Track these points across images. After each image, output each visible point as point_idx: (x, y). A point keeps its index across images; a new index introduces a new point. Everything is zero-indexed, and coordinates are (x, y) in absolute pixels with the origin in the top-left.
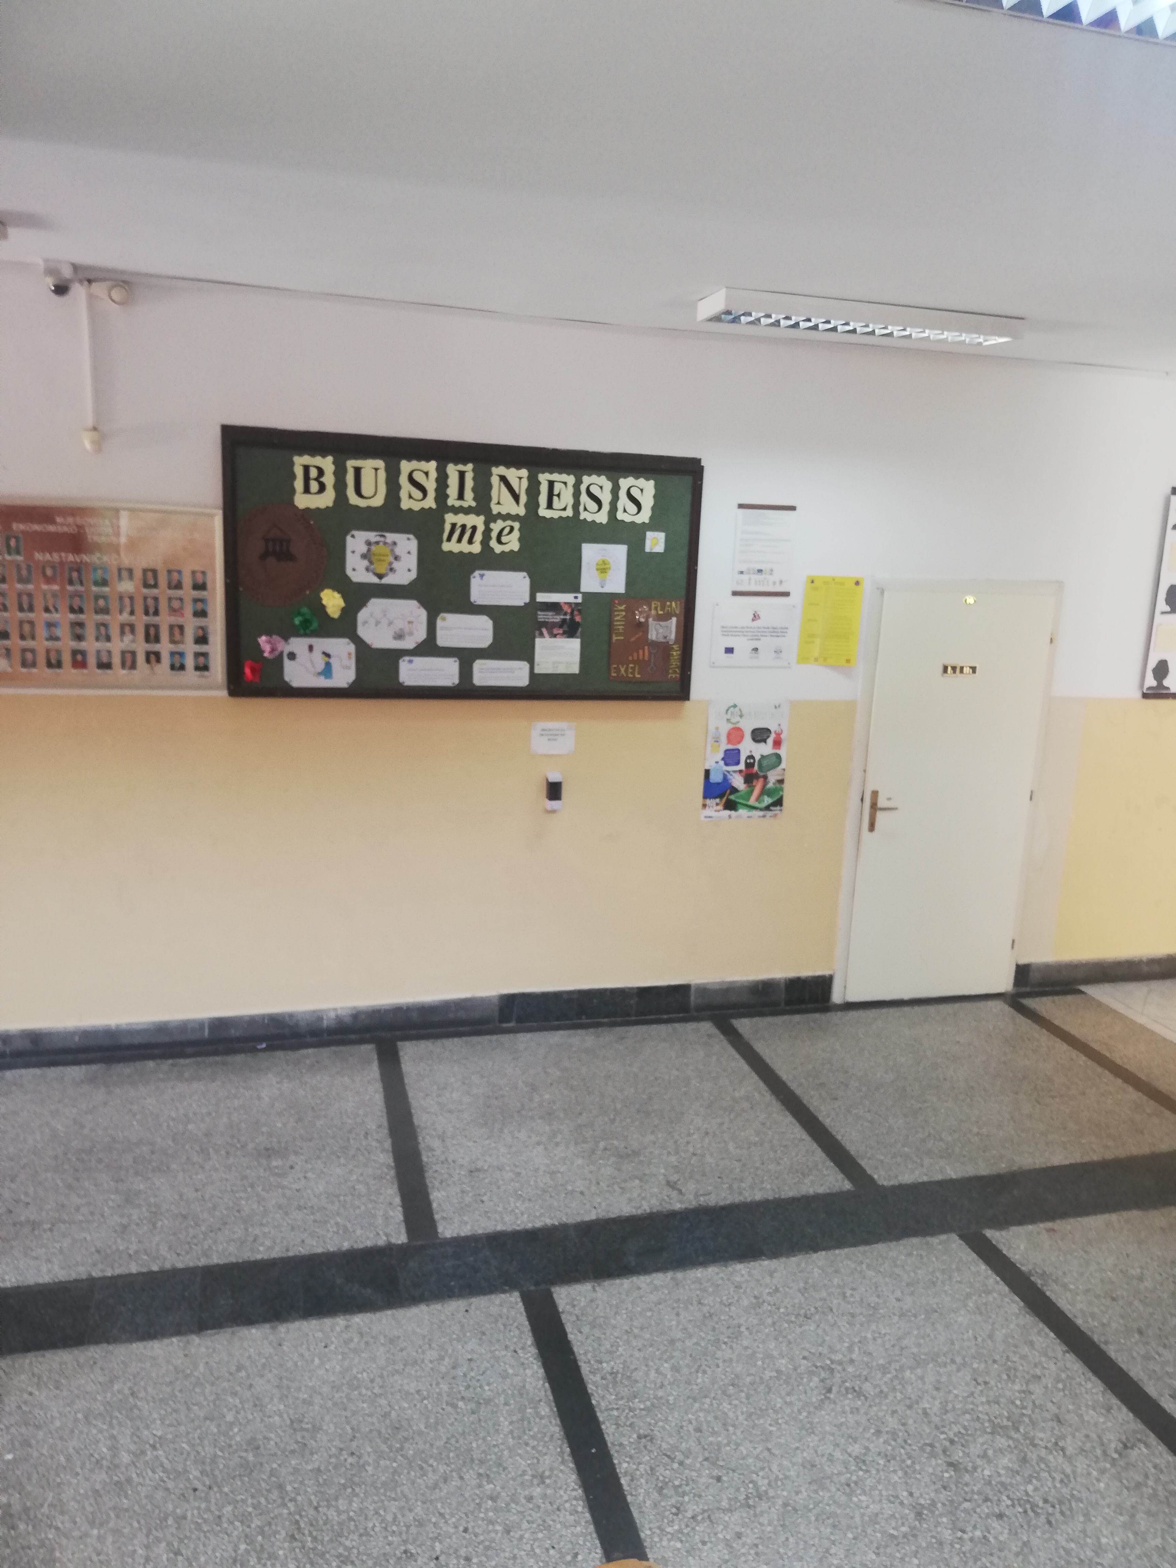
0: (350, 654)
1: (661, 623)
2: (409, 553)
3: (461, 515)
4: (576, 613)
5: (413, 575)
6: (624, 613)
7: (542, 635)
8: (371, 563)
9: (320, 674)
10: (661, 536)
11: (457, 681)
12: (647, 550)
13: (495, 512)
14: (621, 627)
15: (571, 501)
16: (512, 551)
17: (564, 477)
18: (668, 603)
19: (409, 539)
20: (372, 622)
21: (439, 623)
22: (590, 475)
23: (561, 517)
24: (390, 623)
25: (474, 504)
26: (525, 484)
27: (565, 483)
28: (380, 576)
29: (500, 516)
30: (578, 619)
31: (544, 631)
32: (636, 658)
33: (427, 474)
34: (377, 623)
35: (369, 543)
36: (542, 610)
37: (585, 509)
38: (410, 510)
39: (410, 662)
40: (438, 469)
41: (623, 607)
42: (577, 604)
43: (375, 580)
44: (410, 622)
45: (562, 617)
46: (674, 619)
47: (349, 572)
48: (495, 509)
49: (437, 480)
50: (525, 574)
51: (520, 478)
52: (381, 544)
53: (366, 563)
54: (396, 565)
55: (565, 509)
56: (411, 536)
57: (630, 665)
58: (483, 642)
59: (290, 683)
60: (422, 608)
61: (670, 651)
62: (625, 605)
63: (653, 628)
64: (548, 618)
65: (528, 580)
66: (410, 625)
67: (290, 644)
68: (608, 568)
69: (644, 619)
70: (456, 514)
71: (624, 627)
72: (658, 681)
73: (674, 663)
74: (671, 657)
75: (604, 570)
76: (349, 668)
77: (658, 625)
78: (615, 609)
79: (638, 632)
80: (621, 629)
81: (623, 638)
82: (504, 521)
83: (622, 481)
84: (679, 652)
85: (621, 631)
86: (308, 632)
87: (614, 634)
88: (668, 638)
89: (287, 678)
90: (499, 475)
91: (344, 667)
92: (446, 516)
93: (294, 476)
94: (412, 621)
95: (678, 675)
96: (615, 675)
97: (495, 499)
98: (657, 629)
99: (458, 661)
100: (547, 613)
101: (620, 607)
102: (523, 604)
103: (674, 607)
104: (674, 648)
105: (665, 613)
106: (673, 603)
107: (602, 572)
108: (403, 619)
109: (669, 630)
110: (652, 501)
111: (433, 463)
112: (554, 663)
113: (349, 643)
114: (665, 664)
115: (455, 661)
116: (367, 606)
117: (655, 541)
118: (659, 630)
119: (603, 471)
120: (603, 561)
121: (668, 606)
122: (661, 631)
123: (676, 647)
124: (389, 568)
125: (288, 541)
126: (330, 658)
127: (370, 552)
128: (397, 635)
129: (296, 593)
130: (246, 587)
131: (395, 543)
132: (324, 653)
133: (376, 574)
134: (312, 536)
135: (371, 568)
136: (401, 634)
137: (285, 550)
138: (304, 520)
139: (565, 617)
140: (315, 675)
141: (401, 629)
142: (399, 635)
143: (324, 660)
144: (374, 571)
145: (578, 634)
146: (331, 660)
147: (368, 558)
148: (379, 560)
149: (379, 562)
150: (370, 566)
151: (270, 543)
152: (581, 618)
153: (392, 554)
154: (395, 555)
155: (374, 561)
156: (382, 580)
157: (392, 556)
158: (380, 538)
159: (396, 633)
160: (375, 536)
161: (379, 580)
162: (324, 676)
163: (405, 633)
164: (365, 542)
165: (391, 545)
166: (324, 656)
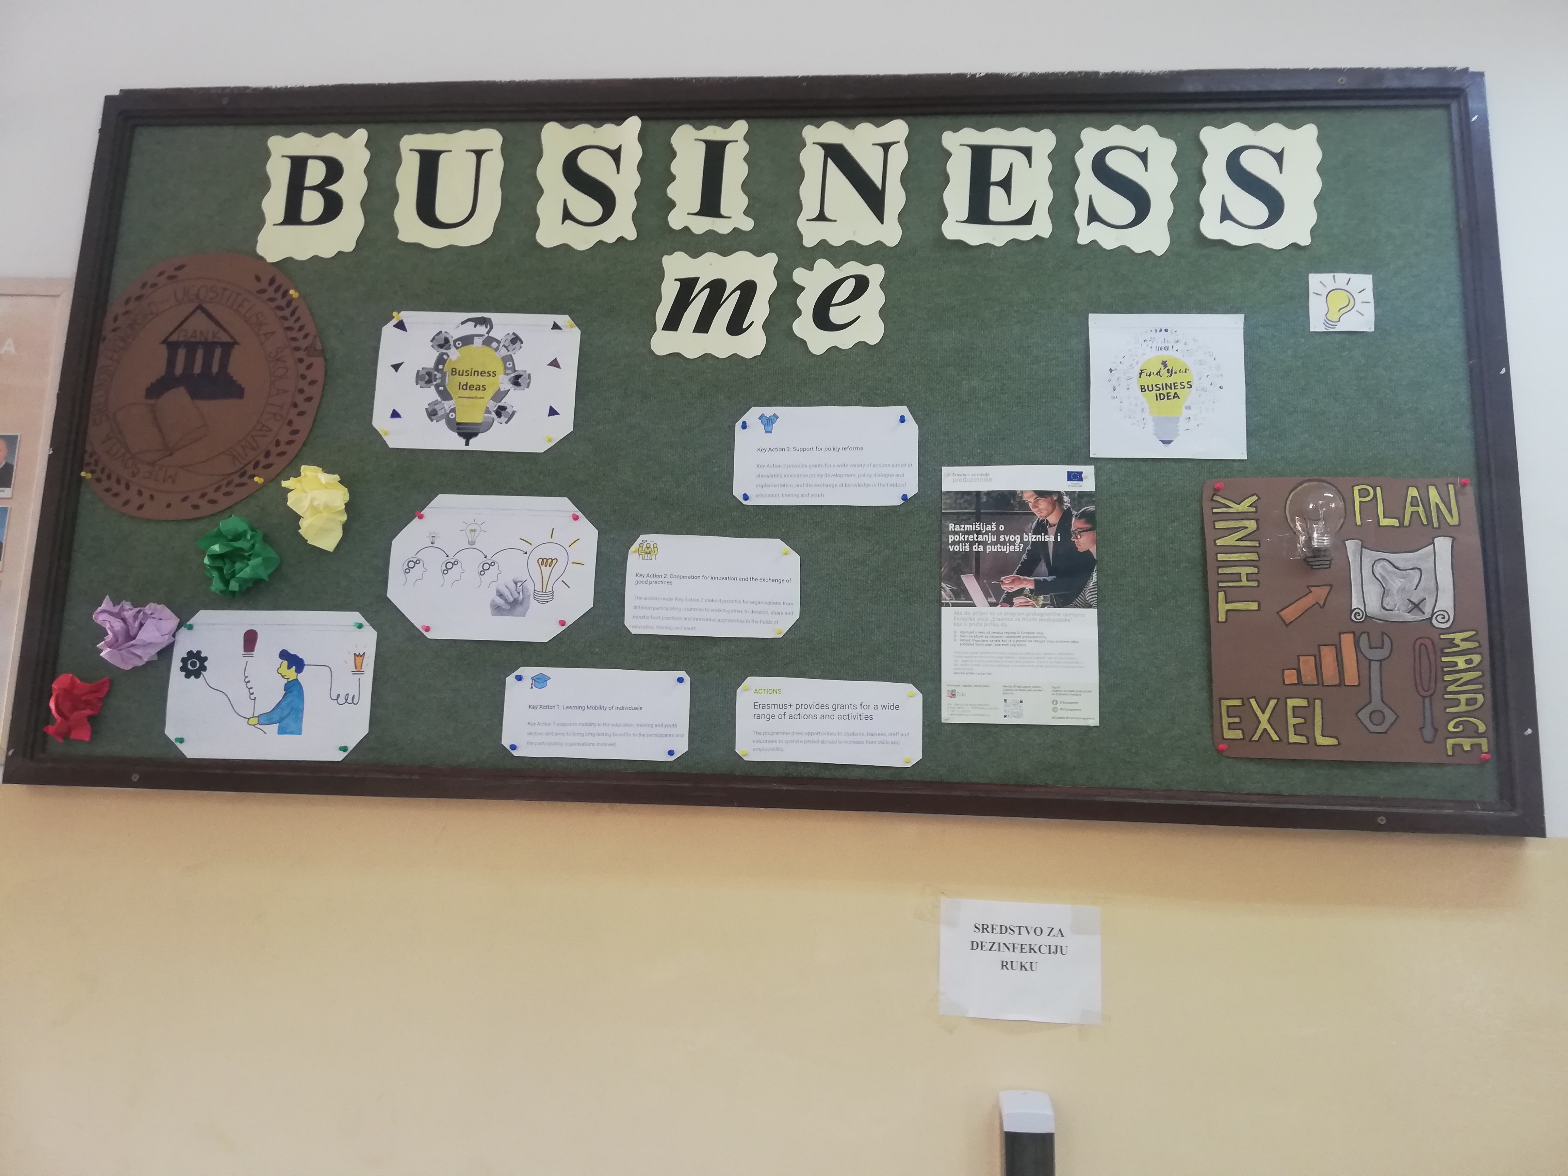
0: (359, 657)
1: (1395, 557)
2: (555, 364)
3: (710, 257)
4: (1076, 524)
5: (564, 425)
6: (1252, 525)
7: (962, 596)
8: (445, 395)
9: (266, 719)
10: (1363, 283)
11: (682, 747)
12: (1316, 325)
13: (809, 241)
14: (1244, 571)
15: (1045, 196)
16: (861, 345)
17: (1022, 136)
18: (1413, 492)
19: (556, 327)
20: (434, 560)
21: (635, 563)
22: (1104, 127)
23: (1015, 242)
24: (487, 565)
25: (747, 224)
26: (899, 157)
27: (1027, 152)
29: (824, 249)
30: (1084, 543)
31: (970, 583)
32: (1309, 676)
33: (616, 155)
34: (449, 565)
35: (442, 343)
36: (959, 519)
37: (1093, 216)
38: (565, 249)
39: (540, 681)
40: (642, 138)
41: (1244, 507)
42: (1079, 498)
43: (456, 443)
44: (544, 562)
45: (1030, 538)
46: (1443, 545)
47: (380, 421)
48: (811, 234)
49: (641, 167)
50: (904, 410)
51: (886, 147)
52: (478, 341)
53: (431, 394)
54: (514, 399)
55: (1027, 219)
56: (564, 320)
57: (1291, 703)
58: (769, 622)
59: (178, 745)
60: (584, 521)
61: (1438, 654)
62: (1255, 498)
63: (1367, 572)
64: (984, 544)
65: (912, 429)
66: (546, 570)
67: (190, 627)
68: (1185, 384)
69: (1326, 541)
70: (695, 253)
71: (1255, 570)
72: (1408, 765)
73: (1463, 698)
74: (1447, 678)
75: (1169, 390)
76: (353, 700)
77: (1386, 563)
78: (1215, 511)
79: (1308, 587)
80: (1244, 578)
81: (1254, 606)
82: (837, 264)
83: (1209, 135)
84: (1477, 658)
85: (1244, 582)
86: (234, 586)
87: (1221, 595)
88: (1428, 610)
89: (171, 732)
90: (823, 146)
91: (337, 700)
92: (666, 260)
93: (264, 185)
94: (552, 560)
95: (1484, 742)
96: (1238, 734)
97: (810, 208)
98: (1383, 577)
99: (687, 679)
100: (978, 526)
101: (1235, 508)
102: (898, 502)
103: (1437, 505)
104: (1457, 641)
105: (1406, 523)
106: (1433, 491)
107: (1159, 397)
108: (526, 553)
109: (1427, 582)
110: (1315, 185)
111: (634, 124)
112: (1007, 689)
113: (360, 626)
114: (1427, 700)
115: (680, 680)
116: (421, 517)
117: (1340, 300)
118: (1389, 580)
119: (1146, 117)
120: (1164, 363)
121: (1415, 503)
122: (1399, 584)
123: (1463, 640)
124: (493, 406)
125: (228, 347)
126: (299, 670)
127: (444, 366)
128: (506, 600)
129: (228, 484)
130: (103, 470)
131: (516, 339)
132: (284, 655)
133: (458, 424)
134: (289, 329)
135: (444, 408)
136: (516, 595)
137: (215, 369)
138: (277, 290)
139: (1039, 538)
140: (251, 721)
141: (516, 583)
142: (511, 599)
143: (283, 676)
144: (452, 416)
145: (1089, 592)
146: (301, 677)
147: (435, 381)
148: (466, 387)
149: (467, 393)
150: (441, 402)
151: (182, 353)
152: (1097, 542)
153: (506, 368)
154: (515, 371)
155: (452, 389)
156: (472, 441)
157: (506, 374)
158: (475, 326)
159: (501, 595)
160: (463, 323)
161: (464, 441)
162: (278, 724)
163: (530, 596)
164: (434, 338)
165: (504, 346)
166: (285, 663)
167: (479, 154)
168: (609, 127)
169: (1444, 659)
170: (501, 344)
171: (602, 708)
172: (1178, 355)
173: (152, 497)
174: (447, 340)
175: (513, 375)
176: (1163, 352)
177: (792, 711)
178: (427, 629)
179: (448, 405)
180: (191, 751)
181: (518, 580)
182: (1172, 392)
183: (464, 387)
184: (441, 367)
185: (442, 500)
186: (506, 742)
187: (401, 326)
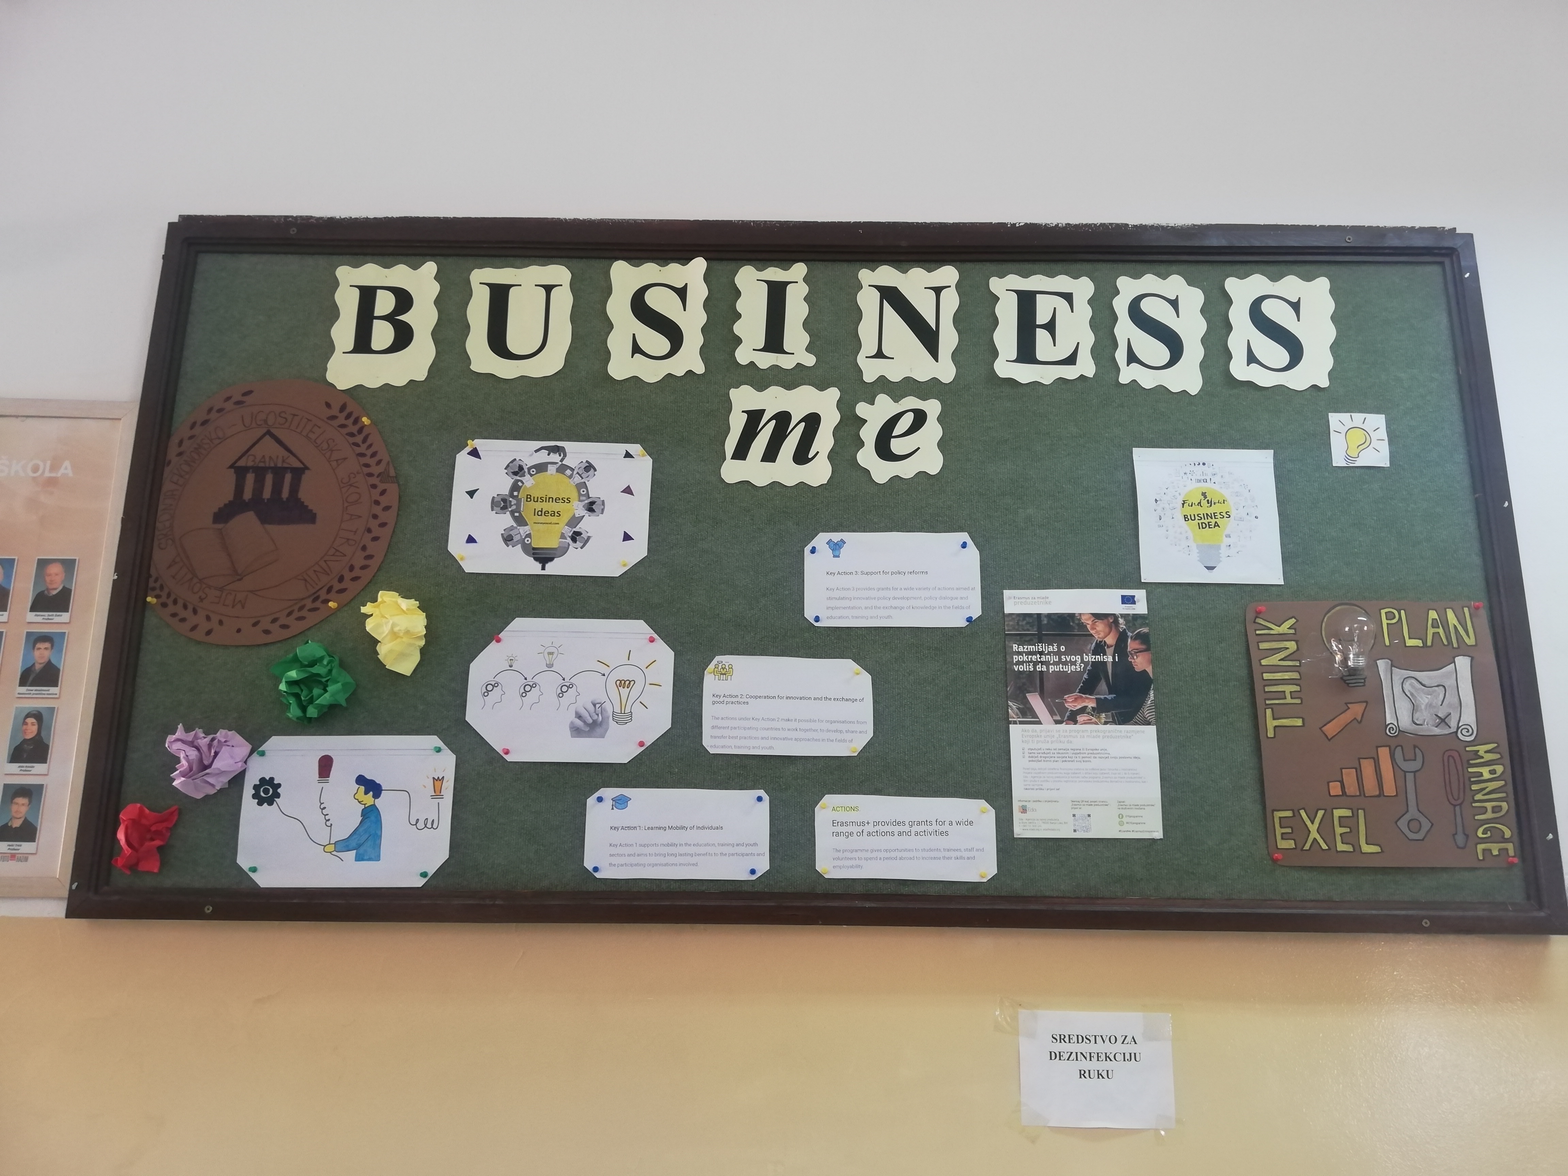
0: (437, 782)
1: (1421, 675)
2: (628, 491)
3: (775, 391)
4: (1131, 645)
5: (638, 550)
6: (1292, 646)
7: (1028, 715)
8: (521, 521)
9: (342, 846)
10: (1377, 422)
11: (763, 865)
12: (1338, 460)
13: (869, 377)
14: (1288, 689)
15: (1088, 339)
16: (922, 475)
17: (1063, 283)
18: (1433, 615)
19: (628, 455)
20: (512, 683)
21: (711, 683)
22: (1137, 276)
23: (1061, 380)
24: (566, 687)
25: (810, 360)
26: (951, 301)
27: (1068, 297)
28: (543, 557)
29: (883, 385)
30: (1140, 663)
31: (1036, 701)
32: (1352, 788)
33: (682, 293)
34: (528, 687)
35: (517, 470)
36: (1022, 639)
37: (1132, 358)
38: (635, 380)
39: (621, 802)
40: (707, 278)
41: (1284, 628)
42: (1134, 620)
43: (532, 567)
44: (622, 683)
45: (1090, 658)
46: (1463, 663)
47: (456, 546)
48: (871, 370)
49: (708, 305)
50: (964, 536)
51: (938, 291)
52: (552, 469)
53: (506, 520)
54: (589, 524)
55: (1071, 360)
56: (635, 449)
57: (1337, 813)
58: (844, 741)
59: (251, 874)
60: (660, 644)
61: (1465, 765)
62: (1293, 621)
63: (1397, 689)
64: (1047, 663)
65: (973, 554)
66: (624, 691)
67: (263, 754)
68: (1224, 514)
69: (1362, 662)
70: (761, 386)
71: (1298, 688)
72: (1444, 869)
73: (1489, 805)
74: (1474, 787)
75: (1210, 520)
76: (432, 825)
77: (1413, 681)
78: (1258, 632)
79: (1346, 704)
80: (1288, 695)
81: (1299, 722)
82: (896, 400)
83: (1232, 285)
84: (1499, 769)
85: (1289, 700)
86: (312, 712)
87: (1269, 711)
88: (1453, 724)
89: (244, 861)
90: (877, 287)
91: (416, 824)
92: (734, 393)
93: (333, 314)
94: (630, 682)
95: (1510, 846)
96: (1290, 844)
97: (869, 346)
98: (1412, 694)
99: (766, 798)
100: (1040, 647)
101: (1277, 630)
102: (963, 624)
103: (1455, 626)
104: (1481, 753)
105: (1429, 643)
106: (1450, 615)
107: (1202, 526)
108: (604, 675)
109: (1451, 698)
110: (1331, 332)
111: (699, 265)
112: (1075, 804)
113: (438, 750)
114: (1458, 808)
115: (760, 799)
116: (499, 641)
117: (1357, 437)
118: (1418, 698)
119: (1174, 268)
120: (1204, 494)
121: (1435, 625)
122: (1427, 701)
123: (1486, 752)
124: (569, 532)
125: (298, 473)
126: (377, 795)
127: (519, 493)
128: (585, 722)
129: (301, 608)
130: (169, 595)
131: (589, 467)
132: (361, 780)
133: (534, 549)
134: (362, 455)
135: (520, 533)
136: (595, 717)
137: (285, 494)
138: (348, 417)
139: (1099, 658)
140: (328, 849)
141: (594, 705)
142: (590, 721)
143: (359, 802)
144: (527, 541)
145: (1147, 711)
146: (378, 802)
147: (510, 507)
148: (542, 513)
149: (542, 519)
150: (516, 528)
151: (250, 478)
152: (1152, 662)
153: (580, 495)
154: (589, 498)
155: (528, 515)
156: (548, 566)
157: (580, 501)
158: (549, 455)
159: (579, 716)
160: (536, 451)
161: (540, 566)
162: (355, 851)
163: (608, 718)
164: (508, 466)
165: (578, 473)
166: (362, 788)
167: (548, 289)
168: (674, 267)
169: (1470, 770)
170: (575, 472)
171: (683, 828)
172: (1216, 487)
173: (221, 622)
174: (521, 468)
175: (586, 502)
176: (1202, 484)
177: (869, 828)
178: (507, 752)
179: (523, 530)
180: (265, 880)
181: (596, 702)
182: (1213, 521)
183: (540, 513)
184: (515, 493)
185: (519, 624)
186: (588, 864)
187: (475, 453)
